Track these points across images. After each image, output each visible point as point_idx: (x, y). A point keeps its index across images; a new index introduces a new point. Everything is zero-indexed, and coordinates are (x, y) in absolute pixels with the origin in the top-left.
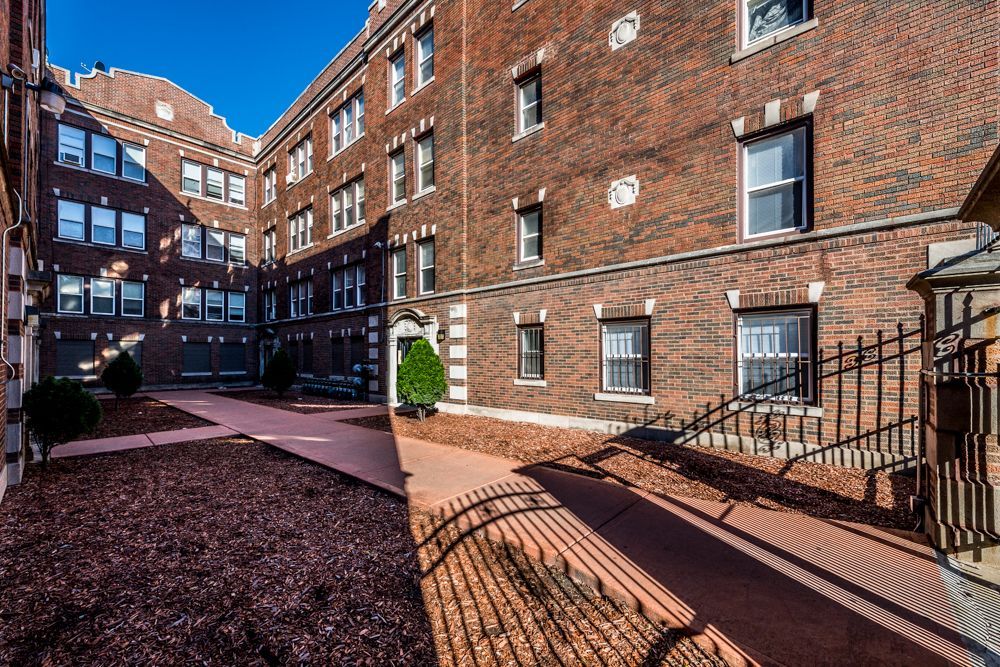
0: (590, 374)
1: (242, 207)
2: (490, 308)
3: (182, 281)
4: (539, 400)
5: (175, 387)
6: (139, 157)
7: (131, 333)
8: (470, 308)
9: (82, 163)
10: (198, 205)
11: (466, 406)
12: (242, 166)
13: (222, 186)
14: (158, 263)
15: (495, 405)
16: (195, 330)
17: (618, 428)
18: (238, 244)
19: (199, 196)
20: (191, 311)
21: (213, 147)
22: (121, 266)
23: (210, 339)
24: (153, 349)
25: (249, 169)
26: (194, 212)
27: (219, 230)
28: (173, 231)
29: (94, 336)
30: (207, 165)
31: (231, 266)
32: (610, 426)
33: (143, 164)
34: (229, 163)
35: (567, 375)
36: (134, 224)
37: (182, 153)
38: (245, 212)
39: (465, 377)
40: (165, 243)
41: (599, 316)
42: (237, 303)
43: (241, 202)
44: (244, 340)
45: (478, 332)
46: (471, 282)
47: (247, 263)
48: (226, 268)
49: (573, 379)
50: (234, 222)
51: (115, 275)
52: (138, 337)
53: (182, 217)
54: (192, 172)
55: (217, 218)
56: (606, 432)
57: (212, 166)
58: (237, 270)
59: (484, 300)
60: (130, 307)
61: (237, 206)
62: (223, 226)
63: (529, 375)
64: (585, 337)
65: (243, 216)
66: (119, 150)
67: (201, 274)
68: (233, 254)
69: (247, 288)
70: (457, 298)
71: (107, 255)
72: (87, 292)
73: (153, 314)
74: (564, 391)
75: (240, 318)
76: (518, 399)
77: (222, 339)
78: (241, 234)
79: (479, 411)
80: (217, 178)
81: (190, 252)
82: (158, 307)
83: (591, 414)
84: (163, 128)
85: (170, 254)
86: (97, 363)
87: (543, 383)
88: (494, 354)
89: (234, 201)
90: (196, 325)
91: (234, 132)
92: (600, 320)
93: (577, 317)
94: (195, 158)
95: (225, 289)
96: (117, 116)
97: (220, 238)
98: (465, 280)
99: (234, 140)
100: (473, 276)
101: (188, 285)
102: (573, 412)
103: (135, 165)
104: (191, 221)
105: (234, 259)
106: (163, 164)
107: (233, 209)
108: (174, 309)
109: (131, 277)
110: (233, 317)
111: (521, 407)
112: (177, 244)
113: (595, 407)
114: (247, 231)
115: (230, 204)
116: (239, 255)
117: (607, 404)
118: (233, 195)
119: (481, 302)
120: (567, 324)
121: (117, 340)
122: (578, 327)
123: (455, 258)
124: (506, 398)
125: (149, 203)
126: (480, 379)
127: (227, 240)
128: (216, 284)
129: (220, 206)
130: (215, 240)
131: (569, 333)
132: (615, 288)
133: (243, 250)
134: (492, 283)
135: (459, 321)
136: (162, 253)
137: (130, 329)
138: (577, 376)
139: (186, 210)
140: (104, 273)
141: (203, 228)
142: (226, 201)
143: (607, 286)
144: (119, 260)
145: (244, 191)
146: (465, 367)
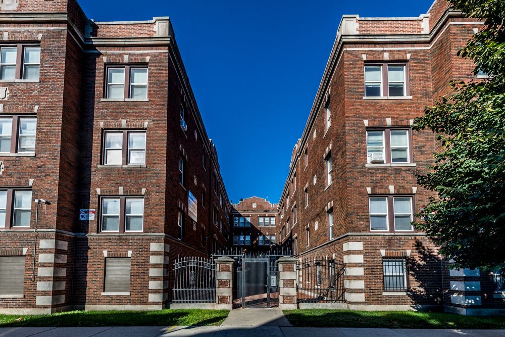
6: (249, 220)
9: (238, 226)
10: (263, 229)
12: (274, 214)
13: (269, 221)
14: (253, 247)
18: (274, 238)
19: (263, 226)
21: (266, 211)
25: (276, 214)
26: (262, 231)
27: (268, 235)
28: (257, 238)
30: (264, 217)
33: (250, 222)
34: (271, 214)
36: (248, 238)
37: (258, 215)
38: (275, 228)
40: (255, 242)
47: (276, 244)
48: (270, 246)
50: (272, 232)
53: (259, 234)
54: (261, 220)
55: (268, 232)
57: (266, 217)
58: (273, 246)
61: (273, 226)
66: (245, 219)
67: (264, 249)
78: (274, 235)
80: (267, 219)
81: (261, 243)
84: (255, 210)
85: (256, 245)
89: (272, 225)
91: (272, 204)
94: (262, 216)
96: (244, 211)
99: (272, 207)
103: (248, 222)
104: (261, 234)
105: (272, 243)
106: (254, 220)
107: (272, 228)
112: (258, 242)
114: (276, 234)
115: (271, 226)
116: (274, 242)
118: (272, 223)
125: (251, 232)
127: (270, 238)
129: (268, 228)
130: (267, 238)
133: (275, 240)
136: (254, 245)
139: (260, 232)
141: (264, 235)
145: (275, 221)
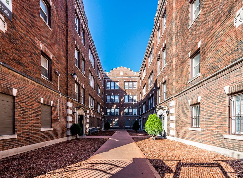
0: (222, 125)
1: (136, 89)
2: (181, 100)
3: (125, 107)
4: (198, 137)
5: (124, 129)
7: (117, 118)
8: (176, 102)
9: (109, 88)
10: (127, 91)
11: (175, 138)
12: (136, 80)
13: (132, 85)
14: (121, 104)
15: (183, 138)
16: (127, 117)
17: (239, 155)
18: (135, 97)
19: (128, 89)
20: (126, 113)
21: (130, 77)
22: (115, 106)
23: (130, 119)
24: (120, 122)
26: (127, 92)
28: (123, 97)
29: (111, 119)
31: (134, 103)
32: (233, 153)
33: (118, 85)
34: (133, 80)
35: (210, 125)
36: (117, 97)
37: (124, 81)
38: (137, 90)
39: (174, 127)
40: (122, 100)
41: (227, 92)
42: (135, 111)
43: (136, 88)
44: (136, 119)
45: (178, 110)
46: (176, 92)
47: (137, 101)
48: (133, 103)
49: (213, 127)
50: (134, 93)
51: (114, 108)
52: (118, 119)
53: (124, 94)
54: (126, 84)
55: (131, 93)
56: (230, 156)
57: (130, 82)
58: (135, 103)
59: (179, 98)
60: (117, 113)
61: (135, 89)
62: (132, 94)
63: (196, 126)
64: (220, 105)
65: (136, 91)
66: (115, 83)
67: (128, 106)
68: (134, 100)
69: (137, 107)
70: (171, 99)
71: (113, 104)
72: (110, 111)
73: (120, 115)
74: (209, 133)
75: (136, 114)
76: (191, 136)
77: (132, 119)
79: (178, 140)
81: (126, 101)
82: (121, 113)
83: (223, 146)
84: (121, 77)
85: (123, 102)
86: (112, 124)
87: (200, 129)
88: (182, 118)
89: (134, 88)
90: (127, 116)
91: (134, 72)
92: (228, 95)
93: (215, 96)
94: (127, 81)
95: (132, 108)
96: (114, 77)
97: (132, 97)
98: (174, 92)
99: (134, 74)
100: (177, 90)
101: (126, 108)
102: (213, 143)
103: (117, 86)
104: (126, 94)
105: (134, 101)
106: (121, 84)
107: (134, 90)
108: (123, 113)
109: (117, 108)
110: (134, 114)
111: (192, 139)
112: (124, 100)
113: (225, 142)
114: (137, 94)
115: (134, 89)
116: (135, 100)
117: (232, 141)
118: (134, 87)
119: (178, 99)
120: (210, 100)
121: (115, 120)
122: (216, 101)
123: (171, 85)
124: (186, 135)
125: (119, 93)
126: (178, 128)
127: (133, 97)
128: (131, 107)
129: (132, 90)
130: (130, 97)
131: (211, 105)
132: (238, 74)
133: (136, 99)
134: (182, 90)
135: (172, 107)
136: (121, 102)
137: (116, 118)
138: (215, 126)
139: (125, 92)
140: (113, 107)
141: (128, 95)
142: (133, 88)
143: (232, 74)
144: (115, 105)
145: (136, 85)
146: (174, 124)
